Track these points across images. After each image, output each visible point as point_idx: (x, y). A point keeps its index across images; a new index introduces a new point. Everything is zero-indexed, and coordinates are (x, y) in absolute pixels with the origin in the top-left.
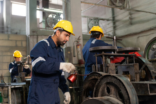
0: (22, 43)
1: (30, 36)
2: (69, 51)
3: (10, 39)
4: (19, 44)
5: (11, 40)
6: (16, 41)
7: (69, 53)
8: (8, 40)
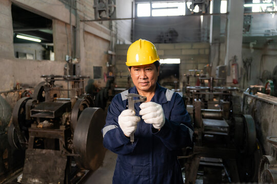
0: (205, 51)
1: (212, 44)
2: (223, 70)
3: (193, 47)
4: (202, 52)
5: (194, 49)
6: (199, 49)
7: (223, 72)
8: (192, 49)
